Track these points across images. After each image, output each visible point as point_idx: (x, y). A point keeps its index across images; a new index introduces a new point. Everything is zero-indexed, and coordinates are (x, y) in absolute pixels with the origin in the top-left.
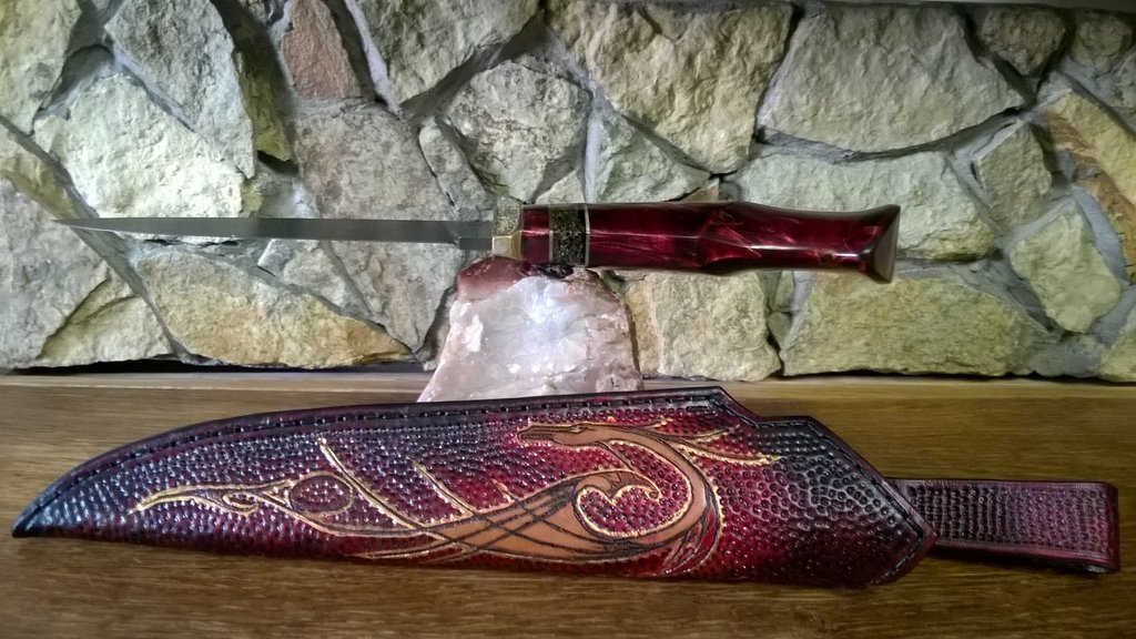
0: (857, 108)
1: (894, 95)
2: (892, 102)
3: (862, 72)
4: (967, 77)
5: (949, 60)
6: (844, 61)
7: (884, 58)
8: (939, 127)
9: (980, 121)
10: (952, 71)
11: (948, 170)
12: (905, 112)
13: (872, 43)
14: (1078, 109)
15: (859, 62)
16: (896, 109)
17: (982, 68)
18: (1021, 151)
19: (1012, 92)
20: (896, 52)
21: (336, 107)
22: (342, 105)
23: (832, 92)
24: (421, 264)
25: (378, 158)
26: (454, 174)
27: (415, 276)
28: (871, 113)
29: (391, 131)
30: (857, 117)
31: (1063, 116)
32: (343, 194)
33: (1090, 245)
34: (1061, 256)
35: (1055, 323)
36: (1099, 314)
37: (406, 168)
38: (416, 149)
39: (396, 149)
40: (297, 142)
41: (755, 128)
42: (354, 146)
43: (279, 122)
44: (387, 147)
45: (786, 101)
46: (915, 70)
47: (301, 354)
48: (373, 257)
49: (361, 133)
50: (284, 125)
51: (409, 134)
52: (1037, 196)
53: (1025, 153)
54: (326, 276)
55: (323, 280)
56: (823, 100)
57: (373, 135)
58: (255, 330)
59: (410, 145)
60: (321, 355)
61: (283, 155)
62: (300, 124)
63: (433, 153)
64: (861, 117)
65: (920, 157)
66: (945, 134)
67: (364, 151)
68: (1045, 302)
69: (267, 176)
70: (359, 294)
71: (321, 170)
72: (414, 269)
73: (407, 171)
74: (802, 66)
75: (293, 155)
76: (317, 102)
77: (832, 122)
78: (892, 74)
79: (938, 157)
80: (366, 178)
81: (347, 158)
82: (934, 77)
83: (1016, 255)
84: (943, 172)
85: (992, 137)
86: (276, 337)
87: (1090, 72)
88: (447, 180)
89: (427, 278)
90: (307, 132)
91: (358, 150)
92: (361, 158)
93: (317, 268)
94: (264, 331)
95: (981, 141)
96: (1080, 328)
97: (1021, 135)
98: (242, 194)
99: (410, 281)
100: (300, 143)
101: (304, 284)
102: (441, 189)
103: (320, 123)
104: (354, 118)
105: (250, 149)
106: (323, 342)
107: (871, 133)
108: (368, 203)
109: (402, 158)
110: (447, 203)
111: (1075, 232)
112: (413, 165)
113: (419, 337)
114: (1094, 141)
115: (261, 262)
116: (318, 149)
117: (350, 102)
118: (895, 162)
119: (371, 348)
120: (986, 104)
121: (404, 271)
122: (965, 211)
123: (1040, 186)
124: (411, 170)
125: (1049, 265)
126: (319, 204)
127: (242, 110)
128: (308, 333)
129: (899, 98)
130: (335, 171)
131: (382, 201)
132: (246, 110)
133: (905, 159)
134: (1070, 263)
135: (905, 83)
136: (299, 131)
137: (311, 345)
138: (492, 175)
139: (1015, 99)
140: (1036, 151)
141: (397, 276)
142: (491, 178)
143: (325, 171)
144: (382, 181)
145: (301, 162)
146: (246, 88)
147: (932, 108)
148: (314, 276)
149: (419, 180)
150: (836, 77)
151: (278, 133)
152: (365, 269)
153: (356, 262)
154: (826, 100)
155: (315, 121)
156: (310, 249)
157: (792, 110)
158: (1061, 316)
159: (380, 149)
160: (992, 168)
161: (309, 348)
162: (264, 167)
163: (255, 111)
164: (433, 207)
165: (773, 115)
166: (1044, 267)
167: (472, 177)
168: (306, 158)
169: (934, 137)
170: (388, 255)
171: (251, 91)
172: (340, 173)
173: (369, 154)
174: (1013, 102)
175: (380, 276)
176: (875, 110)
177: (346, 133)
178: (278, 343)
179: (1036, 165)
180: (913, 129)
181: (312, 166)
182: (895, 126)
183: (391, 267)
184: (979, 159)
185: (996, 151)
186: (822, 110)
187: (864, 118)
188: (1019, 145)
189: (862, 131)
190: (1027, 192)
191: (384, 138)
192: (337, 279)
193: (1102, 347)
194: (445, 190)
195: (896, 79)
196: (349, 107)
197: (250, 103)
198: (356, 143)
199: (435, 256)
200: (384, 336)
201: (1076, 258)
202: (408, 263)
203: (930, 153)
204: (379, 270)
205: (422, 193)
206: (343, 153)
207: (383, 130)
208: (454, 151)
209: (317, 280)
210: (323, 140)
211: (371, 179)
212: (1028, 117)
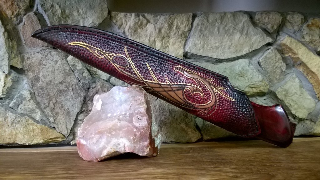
0: (217, 45)
1: (229, 40)
2: (229, 42)
3: (218, 32)
4: (252, 33)
5: (246, 28)
6: (211, 30)
7: (224, 28)
8: (245, 49)
9: (259, 47)
10: (247, 31)
11: (251, 64)
12: (233, 45)
13: (220, 23)
14: (291, 42)
15: (216, 29)
16: (230, 44)
17: (257, 30)
18: (274, 56)
19: (268, 37)
20: (228, 26)
21: (39, 50)
22: (41, 49)
23: (208, 40)
24: (68, 104)
25: (53, 66)
26: (80, 70)
27: (66, 108)
28: (222, 46)
29: (57, 57)
30: (218, 48)
31: (286, 44)
32: (40, 79)
33: (302, 88)
34: (293, 92)
35: (296, 116)
36: (310, 112)
37: (63, 69)
38: (66, 62)
39: (59, 63)
40: (24, 62)
41: (184, 52)
42: (44, 62)
43: (19, 55)
44: (56, 62)
45: (193, 43)
46: (235, 31)
47: (23, 139)
48: (51, 102)
49: (47, 58)
50: (21, 57)
51: (64, 58)
52: (282, 72)
53: (276, 57)
54: (34, 109)
55: (33, 111)
56: (206, 42)
57: (51, 59)
58: (7, 130)
59: (64, 61)
60: (31, 139)
61: (19, 66)
62: (26, 56)
63: (72, 63)
64: (219, 47)
65: (241, 60)
66: (248, 52)
67: (48, 64)
68: (290, 108)
69: (14, 74)
70: (46, 116)
71: (33, 71)
72: (66, 106)
73: (63, 70)
74: (197, 32)
75: (23, 67)
76: (33, 48)
77: (209, 49)
78: (228, 33)
79: (246, 60)
80: (49, 73)
81: (42, 67)
82: (242, 34)
83: (278, 92)
84: (249, 65)
85: (264, 53)
86: (14, 133)
87: (292, 31)
88: (77, 72)
89: (71, 109)
90: (28, 58)
91: (46, 64)
92: (47, 67)
93: (30, 107)
94: (10, 130)
95: (260, 54)
96: (304, 117)
97: (273, 51)
98: (5, 81)
99: (64, 110)
100: (26, 62)
101: (25, 113)
102: (75, 77)
103: (33, 55)
104: (45, 53)
105: (7, 64)
106: (32, 134)
107: (223, 52)
108: (49, 82)
109: (61, 66)
110: (78, 81)
111: (297, 84)
112: (65, 68)
113: (68, 131)
114: (298, 52)
115: (11, 105)
116: (32, 64)
117: (44, 48)
118: (233, 63)
119: (50, 136)
120: (260, 42)
121: (62, 106)
122: (258, 77)
123: (282, 68)
124: (65, 70)
125: (290, 95)
126: (32, 83)
127: (5, 51)
128: (26, 131)
129: (231, 41)
130: (38, 72)
131: (54, 81)
132: (7, 51)
133: (236, 61)
134: (297, 94)
135: (232, 36)
136: (26, 58)
137: (27, 135)
138: (94, 71)
139: (269, 40)
140: (279, 56)
141: (60, 108)
142: (94, 72)
143: (34, 71)
144: (54, 74)
145: (26, 69)
146: (7, 43)
147: (242, 43)
148: (29, 110)
149: (67, 73)
150: (209, 35)
151: (18, 59)
152: (48, 106)
153: (45, 104)
154: (207, 42)
155: (31, 55)
156: (28, 100)
157: (196, 46)
158: (297, 113)
159: (53, 63)
160: (265, 62)
161: (26, 137)
162: (13, 71)
163: (10, 51)
164: (73, 83)
165: (190, 48)
166: (288, 96)
167: (86, 71)
168: (28, 68)
169: (244, 53)
170: (56, 101)
171: (9, 45)
172: (39, 72)
173: (50, 65)
174: (269, 41)
175: (54, 109)
176: (223, 45)
177: (42, 58)
178: (15, 135)
179: (280, 61)
180: (237, 51)
181: (30, 70)
182: (231, 50)
183: (57, 105)
184: (260, 60)
185: (266, 57)
186: (206, 45)
187: (220, 48)
188: (273, 54)
189: (220, 52)
190: (278, 71)
191: (55, 59)
192: (37, 111)
193: (313, 123)
194: (77, 76)
195: (229, 34)
196: (43, 50)
197: (9, 49)
198: (45, 61)
199: (73, 100)
200: (55, 131)
201: (299, 93)
202: (64, 103)
203: (244, 59)
204: (53, 106)
205: (69, 78)
206: (41, 65)
207: (54, 56)
208: (79, 62)
209: (30, 111)
210: (33, 61)
211: (50, 74)
212: (275, 46)
